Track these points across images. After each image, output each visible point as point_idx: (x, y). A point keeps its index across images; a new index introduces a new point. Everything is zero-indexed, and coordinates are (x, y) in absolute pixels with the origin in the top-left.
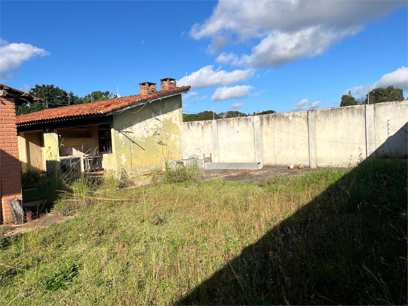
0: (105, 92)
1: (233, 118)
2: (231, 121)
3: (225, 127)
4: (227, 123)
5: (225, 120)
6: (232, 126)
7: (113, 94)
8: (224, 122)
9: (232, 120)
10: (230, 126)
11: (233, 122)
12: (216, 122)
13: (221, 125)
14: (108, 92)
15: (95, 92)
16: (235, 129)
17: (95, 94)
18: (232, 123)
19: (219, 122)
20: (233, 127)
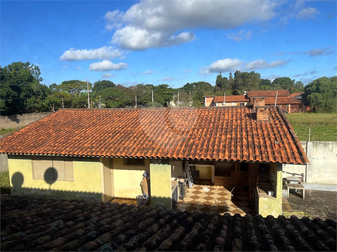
0: (25, 63)
1: (332, 142)
2: (330, 145)
3: (322, 149)
4: (325, 146)
5: (322, 143)
6: (331, 149)
7: (34, 65)
8: (322, 144)
9: (331, 143)
10: (328, 149)
11: (333, 146)
12: (312, 144)
13: (317, 147)
14: (28, 62)
15: (15, 63)
16: (333, 152)
17: (16, 65)
18: (330, 146)
19: (315, 143)
20: (332, 151)
